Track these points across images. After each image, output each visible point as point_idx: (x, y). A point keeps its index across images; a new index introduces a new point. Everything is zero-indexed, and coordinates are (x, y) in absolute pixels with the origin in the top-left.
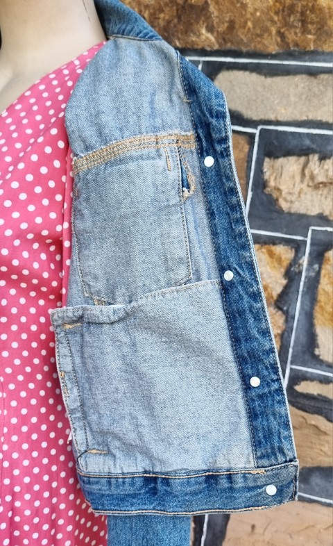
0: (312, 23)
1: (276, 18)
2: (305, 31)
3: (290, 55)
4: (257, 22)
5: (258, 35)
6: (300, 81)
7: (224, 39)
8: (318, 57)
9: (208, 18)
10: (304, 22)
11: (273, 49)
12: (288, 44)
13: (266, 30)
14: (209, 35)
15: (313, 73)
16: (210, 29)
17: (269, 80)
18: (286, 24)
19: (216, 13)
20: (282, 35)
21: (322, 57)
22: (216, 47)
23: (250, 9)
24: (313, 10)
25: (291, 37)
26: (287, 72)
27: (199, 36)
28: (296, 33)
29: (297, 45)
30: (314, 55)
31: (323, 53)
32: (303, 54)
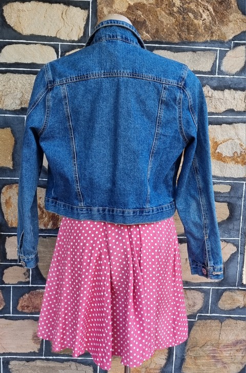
0: (192, 30)
1: (176, 28)
2: (189, 33)
3: (184, 43)
4: (168, 29)
5: (169, 35)
6: (190, 54)
7: (154, 36)
8: (196, 44)
9: (146, 27)
10: (188, 30)
11: (176, 41)
12: (183, 39)
13: (173, 33)
14: (147, 34)
15: (194, 51)
16: (148, 32)
17: (176, 54)
18: (181, 30)
19: (150, 25)
20: (180, 35)
21: (197, 44)
22: (151, 40)
23: (165, 24)
24: (192, 25)
25: (183, 36)
26: (183, 50)
27: (142, 35)
28: (185, 34)
29: (186, 39)
30: (194, 43)
31: (198, 42)
32: (189, 43)
